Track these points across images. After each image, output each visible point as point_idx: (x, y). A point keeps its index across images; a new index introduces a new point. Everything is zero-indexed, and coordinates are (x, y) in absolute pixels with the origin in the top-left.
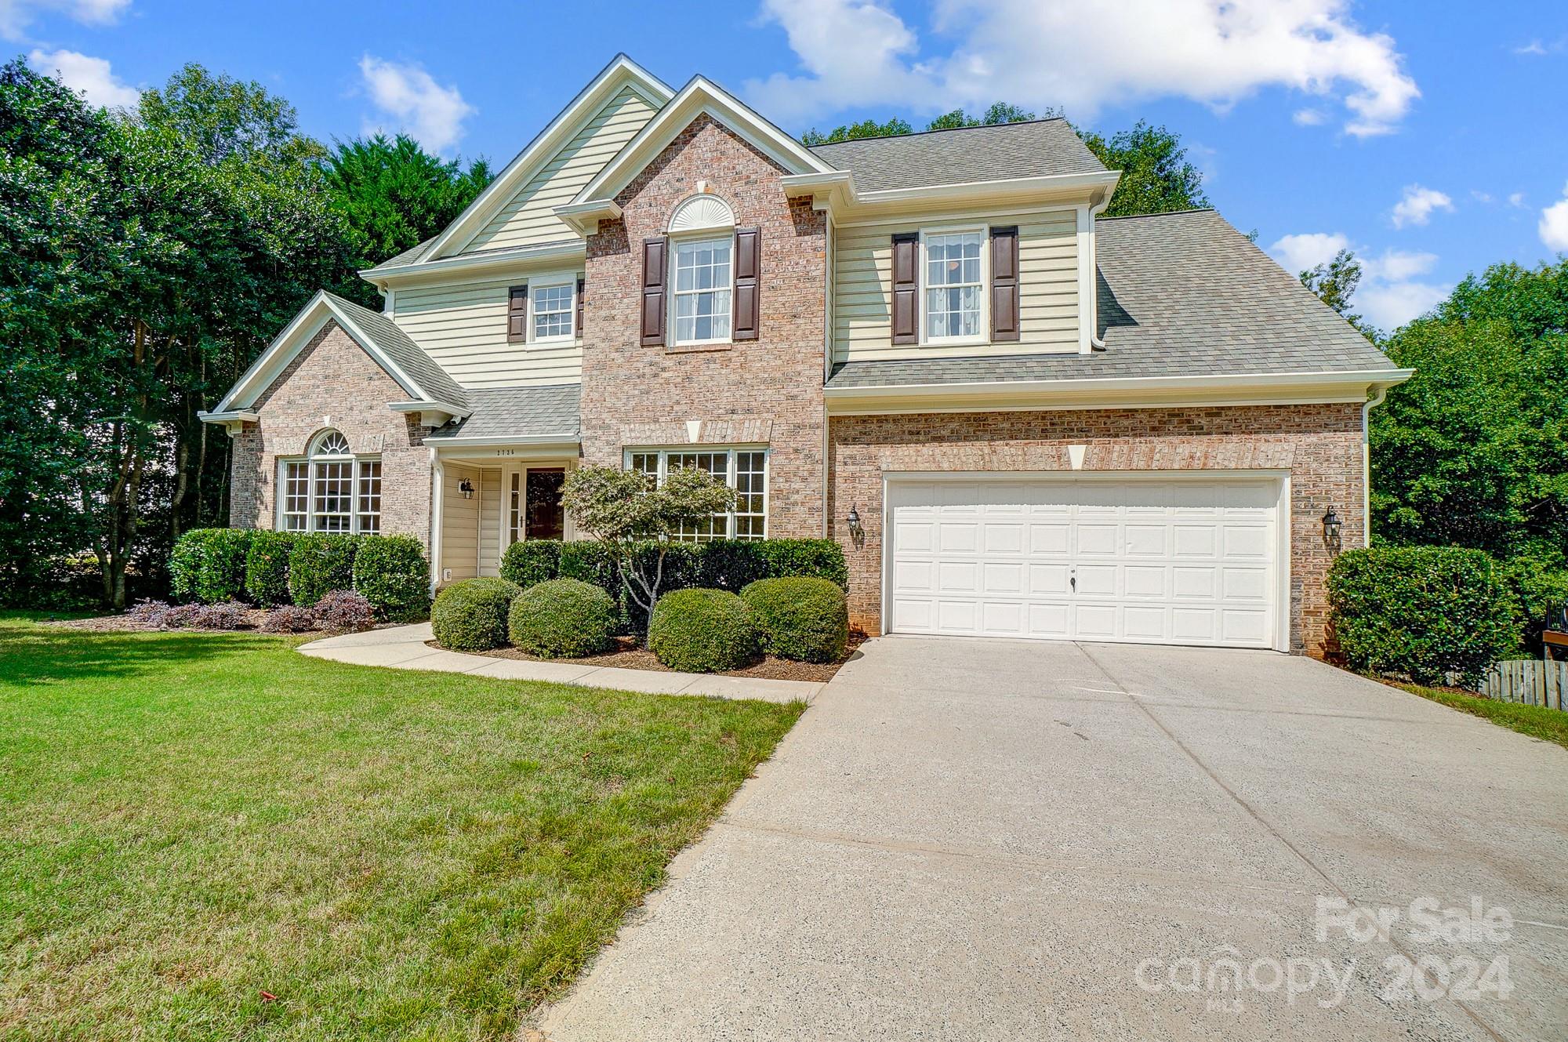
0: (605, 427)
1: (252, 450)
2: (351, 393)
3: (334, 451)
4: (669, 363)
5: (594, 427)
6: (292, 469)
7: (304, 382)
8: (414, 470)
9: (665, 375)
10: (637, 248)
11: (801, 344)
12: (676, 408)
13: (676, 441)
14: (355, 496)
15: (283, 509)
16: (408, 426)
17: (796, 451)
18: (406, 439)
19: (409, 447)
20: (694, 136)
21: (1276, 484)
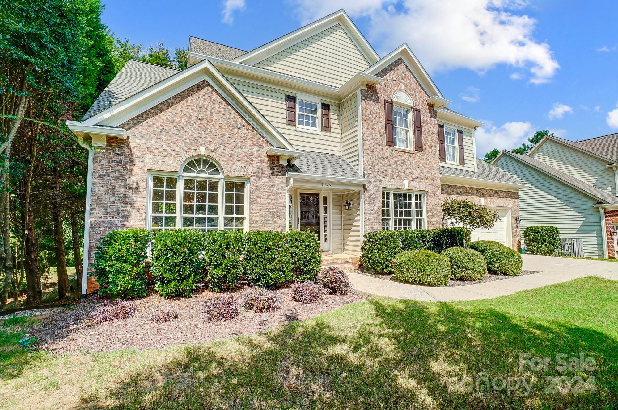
0: (375, 178)
1: (120, 162)
2: (224, 135)
3: (201, 172)
4: (396, 154)
5: (370, 177)
6: (158, 181)
7: (177, 118)
8: (275, 190)
9: (395, 159)
10: (382, 102)
11: (433, 156)
12: (400, 174)
13: (401, 187)
14: (221, 204)
15: (150, 213)
16: (270, 163)
17: (434, 195)
18: (269, 171)
19: (271, 175)
20: (398, 65)
21: (508, 211)
